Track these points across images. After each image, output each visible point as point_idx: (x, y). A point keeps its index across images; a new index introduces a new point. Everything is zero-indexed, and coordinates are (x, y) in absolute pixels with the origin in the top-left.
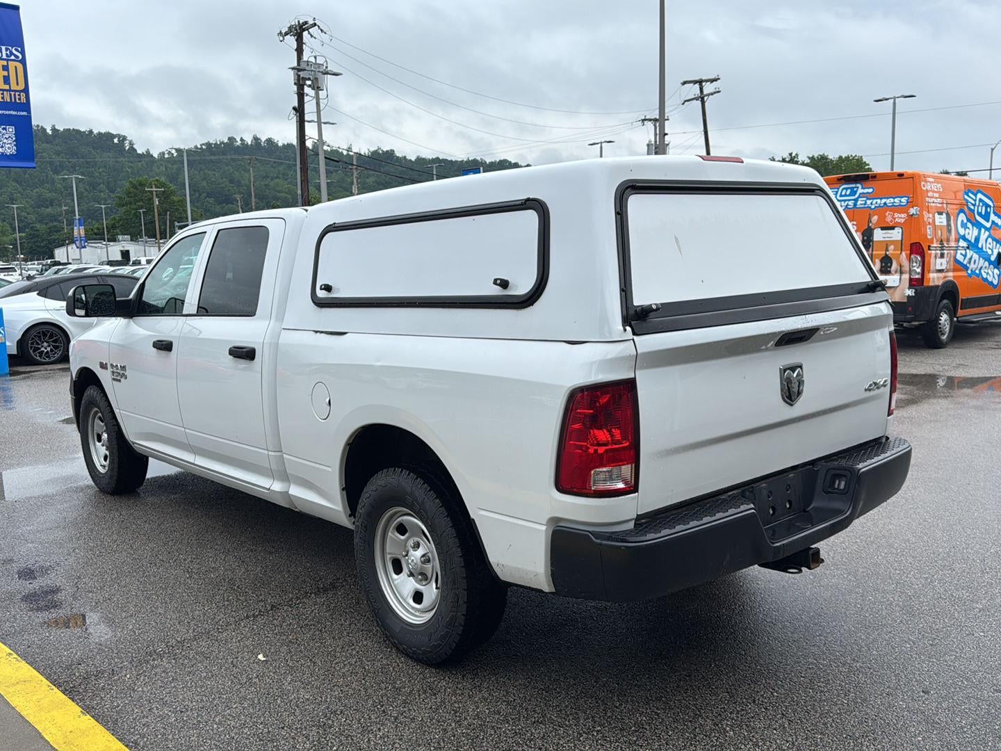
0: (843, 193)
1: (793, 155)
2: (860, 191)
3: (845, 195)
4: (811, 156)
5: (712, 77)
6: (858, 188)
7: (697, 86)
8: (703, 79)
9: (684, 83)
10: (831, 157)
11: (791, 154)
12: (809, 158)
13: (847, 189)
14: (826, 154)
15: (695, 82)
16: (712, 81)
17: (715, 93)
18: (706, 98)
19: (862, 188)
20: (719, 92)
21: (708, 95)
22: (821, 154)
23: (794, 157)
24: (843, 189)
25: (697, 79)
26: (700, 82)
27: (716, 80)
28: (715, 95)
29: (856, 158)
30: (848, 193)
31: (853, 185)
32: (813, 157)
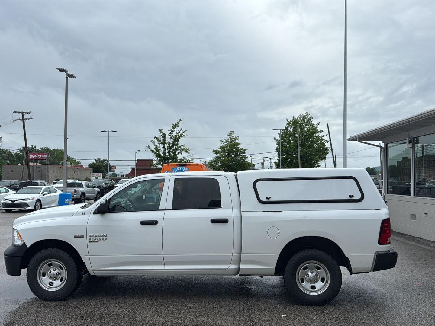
0: (179, 169)
1: (34, 146)
2: (184, 169)
3: (179, 170)
4: (42, 147)
5: (28, 112)
6: (184, 168)
7: (21, 114)
8: (24, 112)
9: (15, 112)
10: (51, 149)
11: (32, 146)
12: (41, 148)
13: (180, 168)
14: (48, 147)
15: (20, 113)
16: (28, 113)
17: (30, 118)
18: (25, 120)
19: (185, 168)
20: (32, 118)
21: (26, 119)
22: (46, 147)
23: (34, 147)
24: (178, 168)
25: (21, 111)
26: (22, 113)
27: (29, 113)
28: (30, 119)
29: (61, 150)
30: (180, 169)
31: (182, 167)
32: (43, 148)
